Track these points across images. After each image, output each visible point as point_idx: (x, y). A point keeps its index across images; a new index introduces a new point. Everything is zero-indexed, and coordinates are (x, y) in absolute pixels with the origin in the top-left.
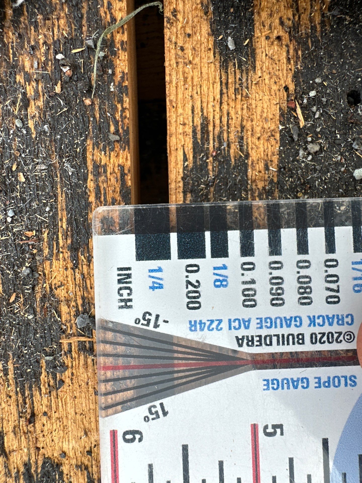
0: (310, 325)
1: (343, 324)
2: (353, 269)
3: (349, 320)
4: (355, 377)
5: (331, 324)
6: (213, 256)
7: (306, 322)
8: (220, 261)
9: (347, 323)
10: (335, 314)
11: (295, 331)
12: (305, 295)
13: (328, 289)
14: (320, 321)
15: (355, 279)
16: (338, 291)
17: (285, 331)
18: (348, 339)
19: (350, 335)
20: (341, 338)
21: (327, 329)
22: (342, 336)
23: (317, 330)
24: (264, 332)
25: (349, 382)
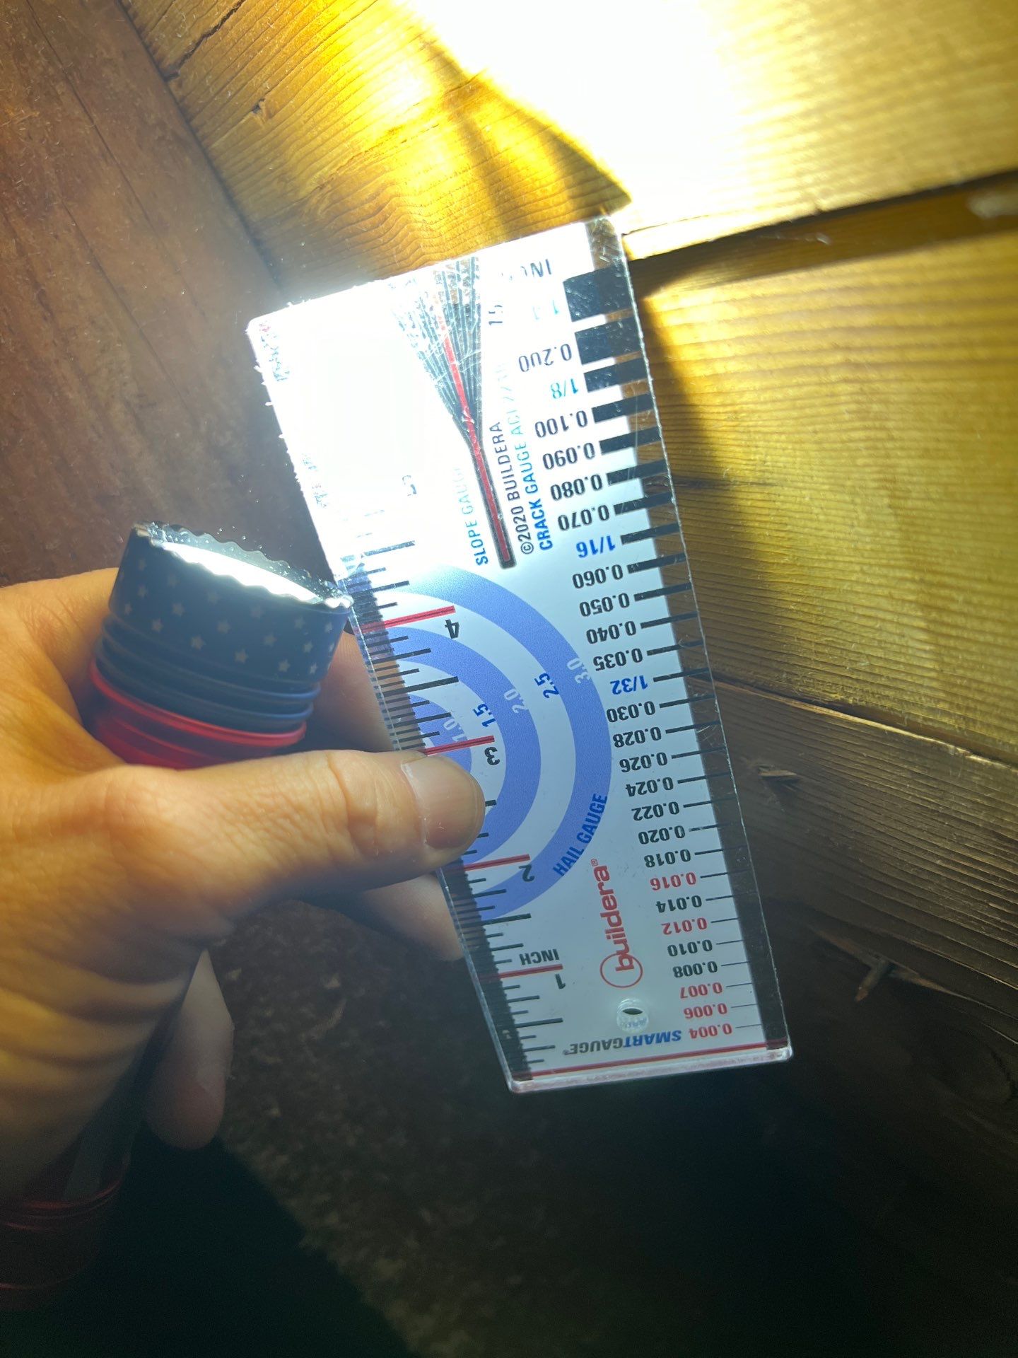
0: (530, 503)
1: (540, 538)
2: (602, 539)
3: (546, 544)
4: (486, 562)
5: (537, 525)
6: (587, 375)
7: (534, 498)
8: (581, 383)
9: (542, 543)
10: (549, 529)
11: (521, 488)
12: (563, 492)
13: (574, 515)
14: (538, 514)
15: (592, 542)
16: (574, 526)
17: (519, 477)
18: (525, 547)
19: (529, 549)
20: (524, 540)
21: (531, 522)
22: (527, 540)
23: (528, 512)
24: (511, 453)
25: (480, 557)
